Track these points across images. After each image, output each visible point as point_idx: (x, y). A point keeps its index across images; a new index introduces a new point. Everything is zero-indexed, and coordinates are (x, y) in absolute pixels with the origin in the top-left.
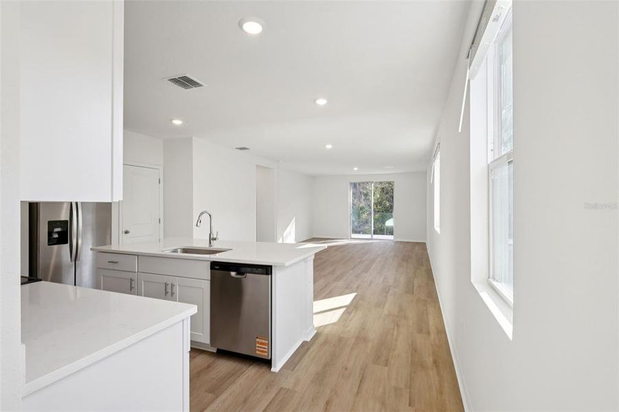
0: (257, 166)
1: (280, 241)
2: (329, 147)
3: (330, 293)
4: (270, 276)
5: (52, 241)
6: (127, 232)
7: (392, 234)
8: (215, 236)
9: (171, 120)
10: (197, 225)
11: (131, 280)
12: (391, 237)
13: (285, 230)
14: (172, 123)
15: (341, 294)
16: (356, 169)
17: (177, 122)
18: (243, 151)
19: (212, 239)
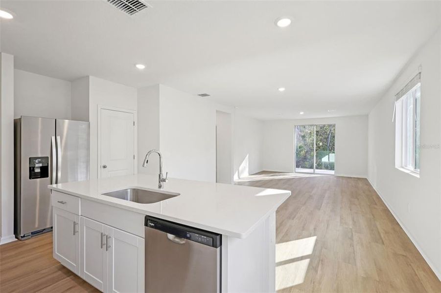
0: (217, 111)
1: (236, 178)
2: (282, 89)
3: (286, 234)
4: (218, 249)
5: (33, 175)
6: (105, 167)
7: (334, 170)
8: (164, 177)
9: (135, 65)
10: (143, 166)
11: (75, 224)
12: (332, 172)
13: (240, 165)
14: (136, 67)
15: (298, 238)
16: (302, 113)
17: (141, 67)
18: (204, 97)
19: (162, 180)
